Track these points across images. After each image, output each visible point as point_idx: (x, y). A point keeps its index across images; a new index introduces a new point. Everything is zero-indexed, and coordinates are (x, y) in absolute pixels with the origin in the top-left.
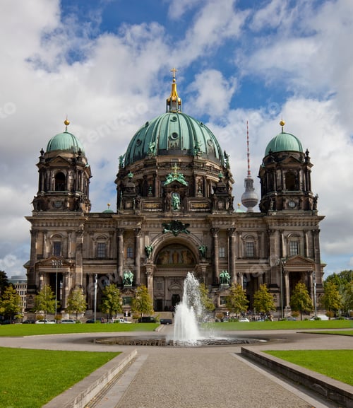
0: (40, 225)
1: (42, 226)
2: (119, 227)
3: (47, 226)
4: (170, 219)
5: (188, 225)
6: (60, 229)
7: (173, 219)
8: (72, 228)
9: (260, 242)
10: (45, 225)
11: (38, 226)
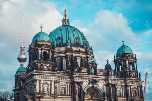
0: (38, 77)
1: (39, 77)
2: (75, 80)
3: (41, 78)
4: (92, 78)
5: (98, 81)
6: (47, 79)
7: (93, 78)
8: (53, 80)
9: (122, 90)
10: (40, 77)
11: (37, 77)
